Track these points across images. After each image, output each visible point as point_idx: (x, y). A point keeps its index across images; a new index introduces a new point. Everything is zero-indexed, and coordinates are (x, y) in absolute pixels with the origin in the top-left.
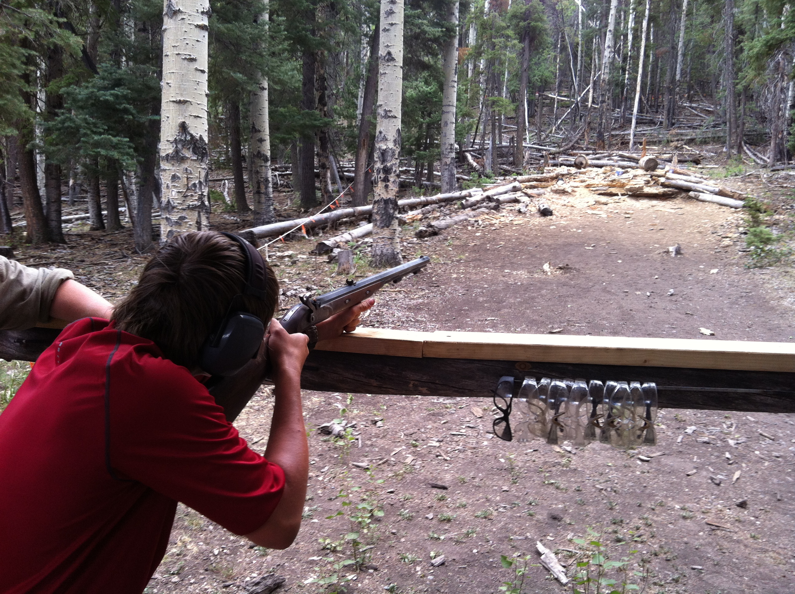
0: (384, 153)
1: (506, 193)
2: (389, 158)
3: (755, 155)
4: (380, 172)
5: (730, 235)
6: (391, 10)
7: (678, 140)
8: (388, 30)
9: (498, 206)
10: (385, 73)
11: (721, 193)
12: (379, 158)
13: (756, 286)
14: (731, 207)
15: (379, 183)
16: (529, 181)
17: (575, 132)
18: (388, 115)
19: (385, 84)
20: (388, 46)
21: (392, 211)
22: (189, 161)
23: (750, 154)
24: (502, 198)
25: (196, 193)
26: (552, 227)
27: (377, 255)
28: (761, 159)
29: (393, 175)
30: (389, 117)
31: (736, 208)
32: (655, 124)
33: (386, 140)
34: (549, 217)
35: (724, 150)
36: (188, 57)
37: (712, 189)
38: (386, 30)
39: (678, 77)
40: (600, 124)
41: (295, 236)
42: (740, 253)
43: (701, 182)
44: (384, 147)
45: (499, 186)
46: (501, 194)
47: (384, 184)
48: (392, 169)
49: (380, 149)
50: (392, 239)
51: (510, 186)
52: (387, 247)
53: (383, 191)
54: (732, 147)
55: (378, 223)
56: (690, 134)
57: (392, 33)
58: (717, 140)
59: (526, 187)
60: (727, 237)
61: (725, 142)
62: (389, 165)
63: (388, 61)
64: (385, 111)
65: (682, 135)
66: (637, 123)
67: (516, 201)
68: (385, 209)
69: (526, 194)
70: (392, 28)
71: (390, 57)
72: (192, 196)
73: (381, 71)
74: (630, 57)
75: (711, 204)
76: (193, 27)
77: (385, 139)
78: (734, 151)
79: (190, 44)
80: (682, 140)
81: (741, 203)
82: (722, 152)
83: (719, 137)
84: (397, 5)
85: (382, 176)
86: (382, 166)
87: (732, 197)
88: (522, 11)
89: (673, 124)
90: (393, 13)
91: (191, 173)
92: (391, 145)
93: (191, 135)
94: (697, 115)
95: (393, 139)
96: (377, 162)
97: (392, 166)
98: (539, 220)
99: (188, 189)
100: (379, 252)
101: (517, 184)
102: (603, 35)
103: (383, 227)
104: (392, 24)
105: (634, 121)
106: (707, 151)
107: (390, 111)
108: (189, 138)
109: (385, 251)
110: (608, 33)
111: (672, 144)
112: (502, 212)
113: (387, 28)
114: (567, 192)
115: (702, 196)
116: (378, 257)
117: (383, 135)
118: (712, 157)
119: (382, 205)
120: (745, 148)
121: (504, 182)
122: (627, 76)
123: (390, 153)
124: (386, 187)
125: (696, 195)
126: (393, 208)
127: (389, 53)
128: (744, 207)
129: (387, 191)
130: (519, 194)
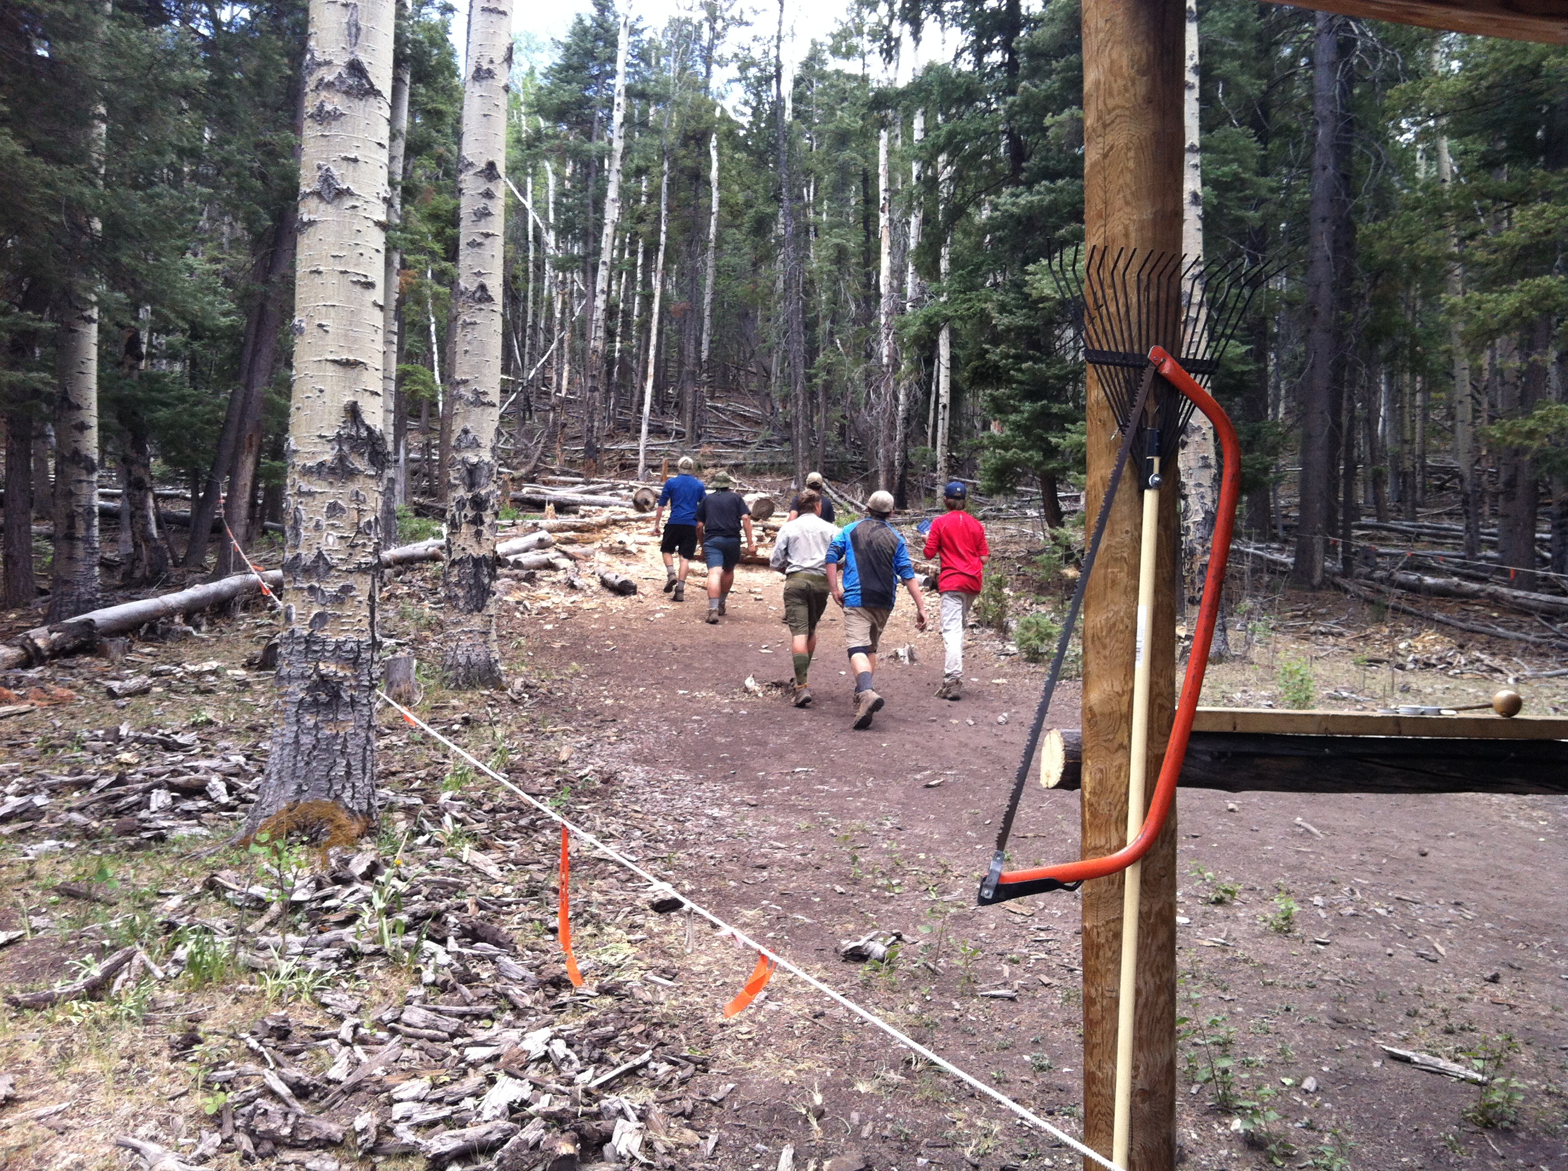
0: (472, 473)
1: (526, 550)
2: (483, 480)
3: (841, 497)
4: (464, 505)
6: (485, 208)
7: (715, 466)
8: (480, 245)
9: (533, 574)
10: (475, 323)
12: (462, 479)
15: (464, 526)
16: (561, 529)
18: (479, 401)
19: (475, 343)
20: (479, 274)
21: (486, 581)
22: (361, 478)
24: (526, 559)
25: (370, 539)
26: (658, 616)
27: (459, 665)
29: (489, 512)
30: (484, 404)
32: (667, 435)
33: (478, 446)
34: (633, 597)
35: (793, 486)
36: (363, 280)
38: (473, 244)
40: (590, 430)
44: (475, 460)
45: (510, 537)
46: (518, 552)
47: (473, 529)
48: (488, 501)
49: (464, 462)
50: (486, 633)
51: (534, 538)
52: (477, 649)
53: (472, 541)
55: (461, 604)
56: (738, 456)
57: (486, 252)
58: (779, 468)
59: (559, 541)
61: (792, 473)
62: (483, 492)
63: (480, 300)
64: (476, 393)
65: (720, 456)
66: (650, 432)
67: (550, 566)
68: (476, 576)
69: (565, 554)
70: (487, 242)
71: (483, 295)
72: (364, 545)
73: (465, 317)
74: (623, 311)
76: (371, 224)
77: (476, 445)
79: (366, 255)
80: (722, 466)
83: (780, 464)
84: (495, 201)
85: (471, 514)
86: (470, 495)
89: (699, 437)
90: (489, 214)
91: (364, 502)
92: (487, 456)
93: (368, 428)
94: (728, 423)
95: (490, 445)
96: (456, 486)
97: (489, 494)
98: (618, 603)
99: (358, 533)
100: (462, 660)
101: (543, 534)
102: (589, 268)
103: (470, 612)
104: (487, 235)
105: (644, 428)
107: (485, 393)
108: (364, 433)
109: (473, 657)
110: (601, 267)
111: (706, 472)
112: (540, 587)
113: (479, 240)
114: (630, 552)
116: (461, 669)
117: (470, 437)
119: (469, 569)
121: (514, 529)
122: (618, 345)
123: (485, 472)
124: (478, 534)
126: (489, 575)
127: (482, 288)
129: (479, 542)
130: (551, 554)
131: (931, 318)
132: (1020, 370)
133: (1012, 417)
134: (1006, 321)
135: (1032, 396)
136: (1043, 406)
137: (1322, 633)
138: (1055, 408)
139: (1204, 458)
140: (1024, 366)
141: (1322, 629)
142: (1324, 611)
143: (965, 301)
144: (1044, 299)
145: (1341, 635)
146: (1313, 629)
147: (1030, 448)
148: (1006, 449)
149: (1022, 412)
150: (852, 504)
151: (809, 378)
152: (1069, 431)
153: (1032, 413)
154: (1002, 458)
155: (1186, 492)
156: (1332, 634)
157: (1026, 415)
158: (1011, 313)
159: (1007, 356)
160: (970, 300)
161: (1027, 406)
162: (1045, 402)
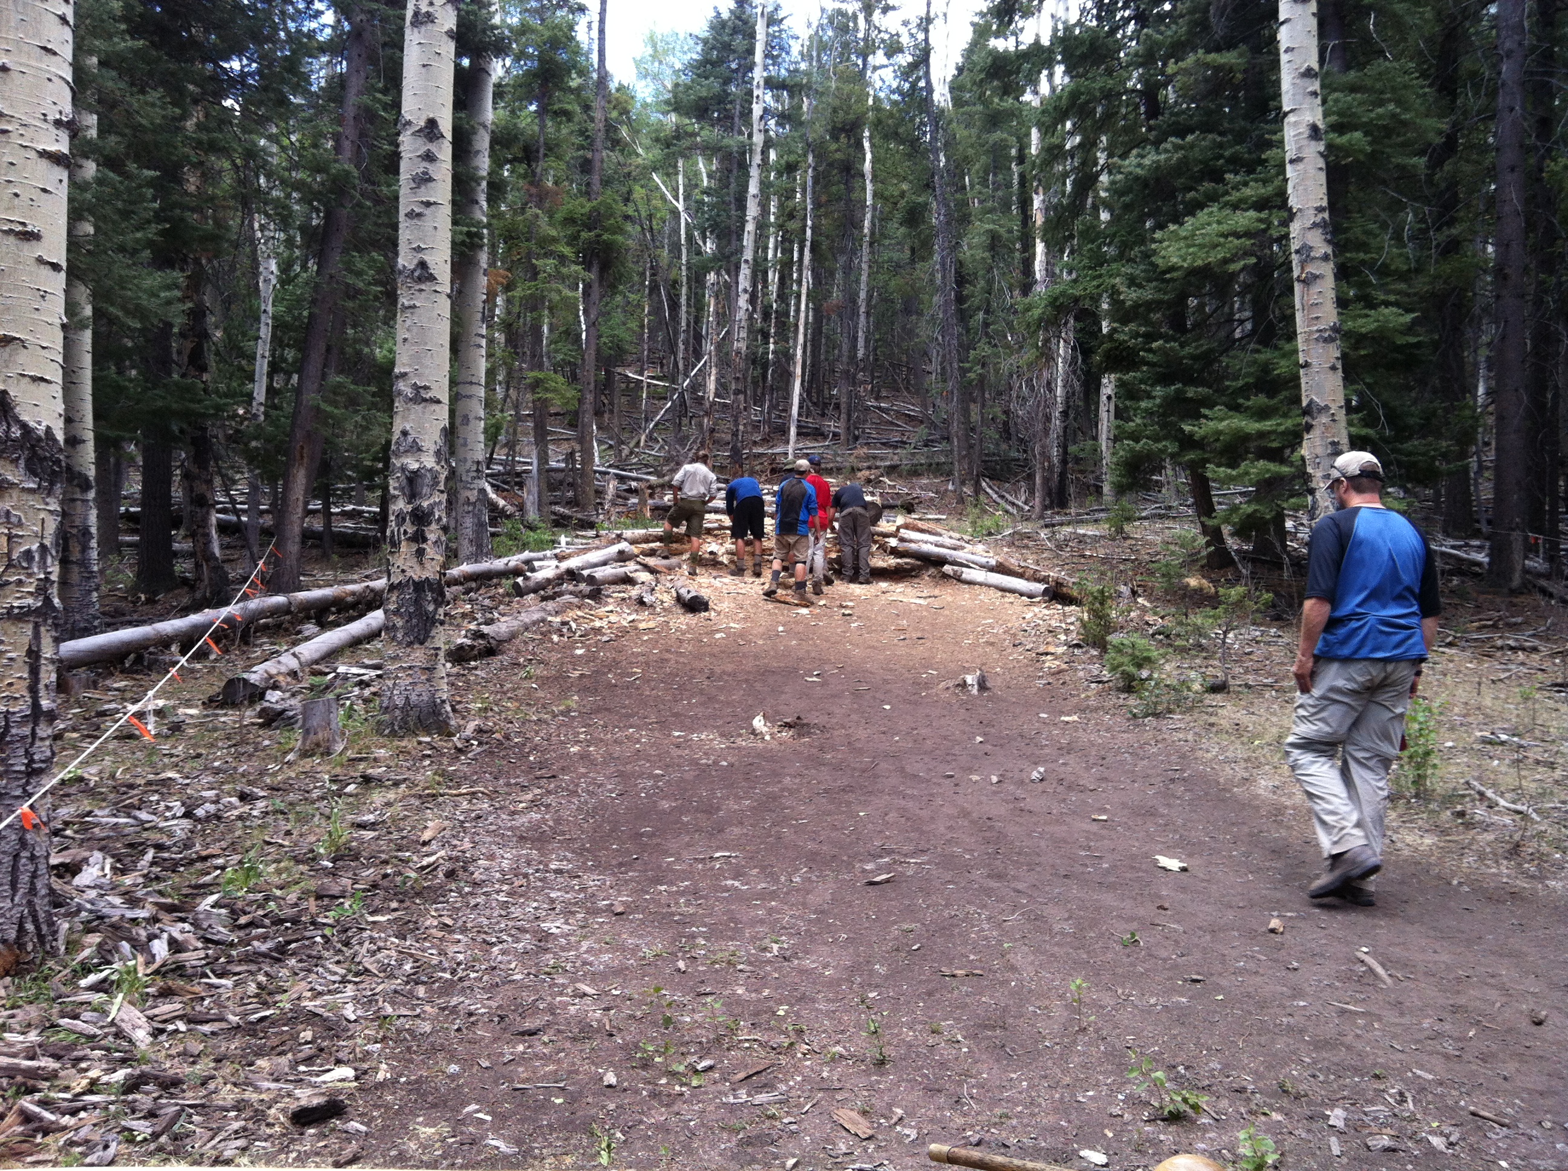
0: (413, 480)
1: (605, 563)
2: (426, 490)
3: (1002, 497)
4: (404, 520)
5: (1051, 649)
6: (425, 173)
7: (869, 468)
8: (419, 215)
9: (599, 591)
10: (414, 307)
11: (1001, 569)
12: (402, 489)
13: (1183, 756)
14: (1022, 595)
15: (403, 544)
16: (647, 540)
17: (684, 446)
18: (421, 397)
19: (415, 330)
20: (419, 249)
21: (431, 608)
22: (15, 493)
23: (995, 496)
24: (600, 573)
25: (30, 575)
26: (718, 636)
27: (396, 707)
29: (434, 526)
30: (425, 400)
31: (1030, 596)
32: (825, 437)
33: (419, 450)
34: (703, 614)
35: (950, 487)
36: (20, 228)
37: (983, 560)
38: (412, 215)
39: (860, 353)
40: (735, 434)
41: (157, 660)
42: (1093, 685)
43: (963, 548)
44: (415, 466)
45: (589, 550)
46: (596, 565)
47: (414, 547)
48: (432, 513)
49: (403, 469)
50: (430, 670)
51: (612, 550)
52: (419, 688)
53: (413, 562)
54: (963, 483)
55: (399, 636)
56: (891, 457)
57: (428, 223)
58: (936, 469)
59: (641, 553)
60: (1047, 654)
61: (950, 473)
62: (425, 504)
63: (420, 280)
64: (416, 388)
65: (875, 458)
66: (798, 434)
67: (628, 580)
68: (417, 602)
69: (647, 568)
70: (427, 211)
71: (424, 274)
72: (20, 583)
73: (404, 301)
74: (776, 312)
75: (984, 589)
76: (33, 155)
77: (416, 449)
78: (968, 490)
79: (25, 196)
80: (877, 468)
81: (1041, 587)
82: (946, 490)
83: (938, 464)
84: (438, 164)
85: (411, 530)
86: (410, 508)
87: (1021, 576)
88: (583, 211)
89: (856, 438)
90: (431, 180)
91: (20, 524)
92: (429, 462)
93: (24, 426)
94: (892, 423)
95: (433, 448)
96: (395, 497)
97: (432, 506)
98: (684, 621)
99: (8, 567)
100: (399, 701)
101: (623, 546)
102: (732, 268)
103: (410, 644)
104: (428, 204)
105: (793, 431)
106: (921, 488)
107: (426, 388)
108: (16, 432)
109: (413, 698)
110: (743, 266)
111: (859, 474)
112: (607, 604)
113: (417, 210)
114: (722, 563)
115: (968, 574)
116: (397, 712)
117: (410, 439)
118: (932, 499)
119: (409, 594)
120: (984, 484)
121: (597, 542)
122: (772, 347)
123: (428, 480)
124: (420, 553)
125: (955, 572)
126: (435, 601)
127: (423, 265)
128: (1046, 592)
129: (421, 563)
130: (631, 567)
131: (1056, 299)
132: (1150, 350)
133: (1143, 404)
134: (1134, 295)
135: (1164, 379)
136: (1177, 391)
137: (1511, 648)
138: (1191, 392)
139: (1333, 444)
140: (1154, 345)
141: (1511, 643)
142: (1519, 620)
143: (1094, 278)
144: (1173, 269)
145: (1535, 649)
146: (1499, 643)
147: (1165, 438)
148: (1137, 441)
149: (1154, 398)
150: (1013, 504)
151: (964, 371)
152: (1206, 417)
153: (1165, 398)
154: (1132, 450)
155: (1313, 485)
156: (1524, 649)
157: (1158, 401)
158: (1140, 286)
159: (1136, 335)
160: (1100, 276)
161: (1159, 391)
162: (1179, 385)
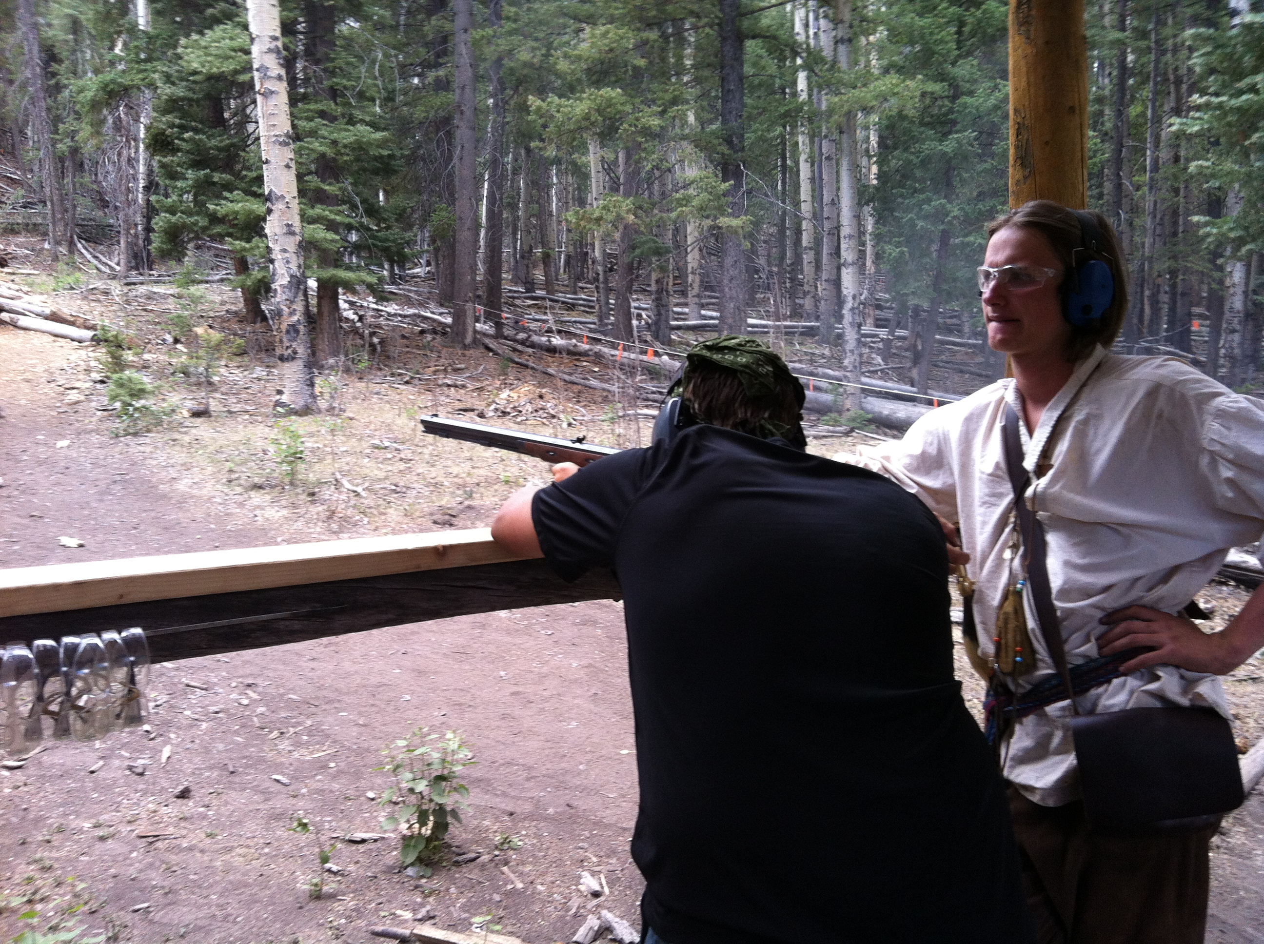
3: (96, 257)
5: (78, 385)
11: (55, 317)
14: (73, 340)
23: (89, 256)
28: (107, 264)
31: (80, 342)
35: (46, 246)
37: (38, 310)
42: (99, 413)
43: (20, 298)
54: (58, 243)
58: (33, 229)
60: (73, 388)
61: (46, 234)
75: (39, 334)
78: (64, 249)
81: (89, 334)
82: (43, 249)
83: (35, 225)
87: (72, 324)
106: (17, 245)
115: (23, 321)
118: (27, 256)
120: (79, 246)
125: (12, 320)
128: (93, 339)
131: (107, 85)
132: (183, 140)
133: (179, 184)
134: (168, 91)
135: (197, 165)
136: (206, 175)
138: (217, 177)
139: (288, 225)
140: (186, 135)
141: (449, 382)
143: (140, 71)
144: (195, 73)
146: (440, 382)
147: (198, 214)
148: (173, 213)
149: (187, 179)
152: (226, 198)
153: (197, 181)
154: (169, 221)
155: (273, 257)
156: (456, 386)
157: (190, 182)
158: (173, 84)
159: (172, 126)
160: (146, 70)
161: (190, 174)
162: (208, 171)
